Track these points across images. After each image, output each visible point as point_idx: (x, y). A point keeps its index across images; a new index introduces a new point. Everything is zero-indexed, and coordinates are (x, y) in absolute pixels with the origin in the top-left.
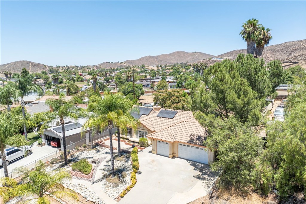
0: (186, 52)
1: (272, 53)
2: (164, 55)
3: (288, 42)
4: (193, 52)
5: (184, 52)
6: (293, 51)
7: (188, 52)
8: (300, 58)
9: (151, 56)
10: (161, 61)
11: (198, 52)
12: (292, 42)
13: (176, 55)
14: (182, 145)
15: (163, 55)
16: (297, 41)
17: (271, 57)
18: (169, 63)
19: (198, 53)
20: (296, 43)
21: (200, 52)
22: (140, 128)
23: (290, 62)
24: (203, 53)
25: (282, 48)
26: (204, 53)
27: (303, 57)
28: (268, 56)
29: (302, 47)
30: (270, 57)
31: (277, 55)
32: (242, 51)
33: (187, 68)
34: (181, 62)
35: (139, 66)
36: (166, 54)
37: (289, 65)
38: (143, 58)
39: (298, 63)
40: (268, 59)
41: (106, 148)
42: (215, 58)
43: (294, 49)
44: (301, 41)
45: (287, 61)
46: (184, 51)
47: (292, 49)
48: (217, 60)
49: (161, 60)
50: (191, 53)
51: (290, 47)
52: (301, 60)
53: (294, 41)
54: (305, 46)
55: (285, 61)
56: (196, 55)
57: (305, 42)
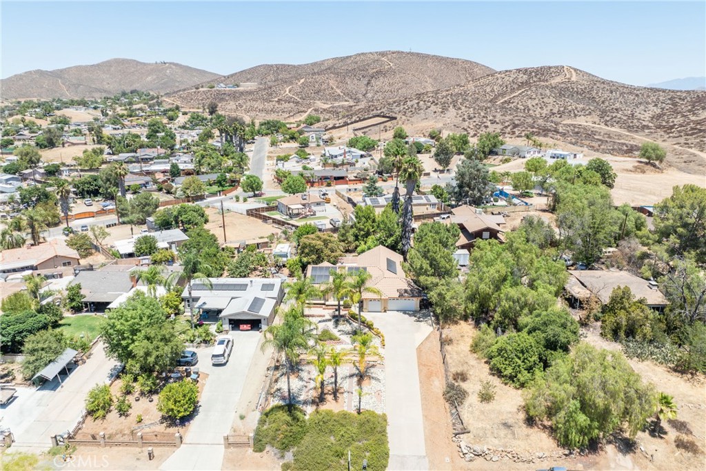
0: (138, 62)
1: (338, 79)
2: (78, 68)
3: (362, 54)
4: (158, 61)
5: (135, 61)
6: (374, 77)
8: (398, 108)
9: (42, 71)
10: (77, 86)
11: (171, 63)
12: (369, 53)
13: (112, 69)
14: (392, 300)
15: (76, 67)
16: (376, 53)
17: (337, 87)
18: (99, 91)
19: (172, 66)
20: (376, 57)
21: (175, 62)
23: (384, 117)
24: (183, 64)
25: (353, 66)
26: (184, 66)
27: (402, 107)
29: (386, 67)
31: (347, 83)
32: (275, 70)
33: (172, 117)
34: (133, 88)
35: (36, 110)
36: (87, 66)
37: (383, 122)
38: (21, 75)
39: (395, 118)
40: (333, 91)
42: (223, 85)
43: (375, 70)
44: (383, 54)
46: (134, 59)
47: (371, 72)
48: (228, 89)
49: (75, 82)
50: (152, 64)
51: (367, 67)
52: (399, 112)
53: (371, 53)
54: (392, 65)
55: (375, 112)
56: (168, 71)
57: (390, 56)
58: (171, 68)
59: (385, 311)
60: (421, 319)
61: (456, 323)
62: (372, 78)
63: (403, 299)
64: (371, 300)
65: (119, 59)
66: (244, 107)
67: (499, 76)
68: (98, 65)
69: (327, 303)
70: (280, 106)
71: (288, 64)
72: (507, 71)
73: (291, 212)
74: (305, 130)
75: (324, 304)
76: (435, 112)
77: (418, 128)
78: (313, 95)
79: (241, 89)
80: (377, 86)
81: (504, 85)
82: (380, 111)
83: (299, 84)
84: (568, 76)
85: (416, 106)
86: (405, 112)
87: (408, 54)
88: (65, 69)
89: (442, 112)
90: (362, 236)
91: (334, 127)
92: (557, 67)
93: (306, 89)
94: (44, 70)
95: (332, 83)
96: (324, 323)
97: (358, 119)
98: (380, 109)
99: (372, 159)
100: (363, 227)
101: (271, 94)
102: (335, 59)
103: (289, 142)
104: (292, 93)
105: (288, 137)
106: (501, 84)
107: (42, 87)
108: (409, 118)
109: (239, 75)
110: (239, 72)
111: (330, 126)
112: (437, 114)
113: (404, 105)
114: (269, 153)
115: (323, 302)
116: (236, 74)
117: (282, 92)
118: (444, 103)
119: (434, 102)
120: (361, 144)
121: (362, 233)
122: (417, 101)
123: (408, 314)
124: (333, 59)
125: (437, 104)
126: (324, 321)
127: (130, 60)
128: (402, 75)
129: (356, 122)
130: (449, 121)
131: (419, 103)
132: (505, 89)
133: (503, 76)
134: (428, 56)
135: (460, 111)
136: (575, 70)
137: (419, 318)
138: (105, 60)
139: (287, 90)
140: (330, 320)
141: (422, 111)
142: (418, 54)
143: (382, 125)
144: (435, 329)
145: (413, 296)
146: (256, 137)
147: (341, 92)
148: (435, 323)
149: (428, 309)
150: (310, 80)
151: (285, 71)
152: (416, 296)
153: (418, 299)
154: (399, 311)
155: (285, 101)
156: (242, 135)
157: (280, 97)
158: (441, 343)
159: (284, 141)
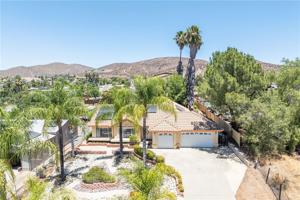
1: (147, 67)
2: (40, 66)
3: (157, 58)
4: (72, 64)
5: (62, 63)
6: (162, 66)
7: (67, 64)
8: (173, 70)
13: (53, 66)
14: (185, 134)
15: (38, 66)
17: (146, 70)
18: (46, 74)
19: (78, 65)
20: (163, 59)
21: (79, 64)
22: (126, 126)
23: (167, 74)
25: (153, 63)
26: (83, 66)
27: (175, 70)
29: (167, 62)
31: (150, 68)
32: (120, 65)
33: (72, 80)
34: (61, 74)
35: (13, 77)
36: (43, 65)
37: (167, 76)
38: (14, 68)
40: (144, 71)
41: (91, 155)
42: (97, 70)
43: (162, 64)
44: (166, 58)
45: (164, 72)
47: (161, 64)
48: (99, 72)
49: (36, 71)
50: (70, 65)
51: (159, 63)
53: (161, 58)
54: (170, 61)
55: (163, 72)
56: (76, 67)
57: (169, 59)
58: (77, 66)
59: (178, 148)
60: (224, 156)
61: (278, 158)
62: (161, 66)
63: (199, 133)
64: (161, 135)
65: (56, 63)
66: (105, 77)
68: (48, 65)
69: (112, 140)
70: (121, 76)
74: (129, 79)
75: (110, 142)
78: (135, 73)
79: (105, 72)
80: (163, 69)
83: (130, 69)
88: (34, 66)
93: (133, 70)
94: (24, 66)
95: (144, 68)
96: (102, 160)
101: (117, 73)
102: (146, 61)
103: (121, 84)
104: (126, 72)
105: (121, 82)
107: (22, 73)
115: (107, 139)
116: (104, 67)
117: (122, 72)
123: (206, 150)
124: (144, 61)
126: (103, 158)
127: (61, 63)
128: (174, 65)
135: (203, 70)
137: (221, 154)
138: (50, 63)
139: (124, 71)
140: (110, 157)
144: (250, 166)
145: (211, 129)
146: (106, 83)
147: (148, 72)
148: (247, 159)
149: (227, 145)
150: (135, 67)
151: (124, 66)
152: (215, 129)
153: (216, 132)
154: (195, 148)
155: (123, 75)
156: (97, 78)
157: (121, 74)
158: (270, 186)
159: (119, 84)
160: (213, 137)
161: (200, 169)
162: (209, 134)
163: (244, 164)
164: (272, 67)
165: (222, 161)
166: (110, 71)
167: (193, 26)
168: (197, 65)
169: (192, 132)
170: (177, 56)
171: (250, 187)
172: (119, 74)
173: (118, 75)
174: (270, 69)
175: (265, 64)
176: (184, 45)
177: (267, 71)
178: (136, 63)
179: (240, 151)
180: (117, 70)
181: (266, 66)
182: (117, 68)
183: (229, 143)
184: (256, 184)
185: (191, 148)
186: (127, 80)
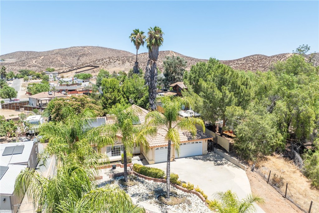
1: (62, 57)
3: (74, 47)
8: (99, 63)
12: (77, 47)
16: (81, 47)
20: (81, 48)
22: (115, 143)
23: (92, 66)
25: (70, 52)
27: (101, 62)
28: (58, 59)
29: (87, 52)
30: (61, 61)
31: (67, 59)
32: (26, 53)
37: (92, 69)
39: (99, 67)
40: (60, 62)
43: (81, 54)
44: (84, 47)
45: (89, 65)
47: (79, 54)
51: (77, 52)
52: (100, 64)
53: (78, 47)
54: (89, 51)
55: (86, 65)
57: (88, 48)
59: (173, 160)
60: (219, 162)
61: (266, 159)
62: (80, 57)
63: (191, 142)
64: (158, 149)
67: (142, 55)
70: (30, 68)
71: (33, 51)
72: (145, 53)
73: (40, 102)
74: (46, 73)
76: (119, 64)
77: (112, 71)
78: (49, 64)
79: (6, 62)
80: (83, 60)
81: (145, 58)
82: (89, 64)
83: (41, 59)
84: (172, 54)
85: (108, 61)
86: (103, 64)
87: (97, 47)
89: (123, 64)
90: (109, 104)
91: (64, 72)
92: (167, 51)
93: (45, 61)
97: (77, 68)
98: (89, 63)
99: (90, 83)
100: (110, 96)
101: (25, 63)
102: (60, 49)
103: (36, 79)
104: (37, 63)
105: (35, 77)
106: (143, 58)
108: (106, 67)
109: (5, 56)
110: (5, 55)
111: (61, 72)
112: (121, 64)
113: (102, 61)
114: (23, 84)
116: (3, 55)
117: (31, 62)
118: (123, 60)
119: (118, 59)
120: (82, 77)
121: (110, 101)
122: (109, 59)
123: (199, 159)
124: (58, 49)
125: (119, 60)
128: (95, 55)
129: (76, 69)
130: (127, 67)
131: (110, 60)
132: (145, 60)
133: (144, 55)
134: (106, 48)
135: (132, 64)
136: (175, 52)
137: (216, 161)
139: (34, 62)
141: (112, 63)
142: (102, 47)
143: (92, 70)
144: (247, 170)
145: (202, 138)
146: (14, 78)
147: (65, 63)
148: (242, 163)
149: (213, 151)
150: (47, 57)
151: (32, 54)
152: (206, 138)
153: (206, 140)
154: (188, 158)
155: (33, 66)
156: (3, 72)
157: (30, 65)
158: (272, 186)
159: (33, 79)
160: (203, 145)
161: (211, 180)
162: (200, 142)
163: (240, 168)
164: (192, 61)
165: (222, 168)
166: (13, 60)
167: (156, 27)
168: (125, 57)
169: (185, 143)
170: (97, 46)
171: (259, 189)
172: (28, 66)
173: (26, 67)
174: (192, 63)
175: (187, 57)
176: (141, 45)
177: (189, 64)
178: (47, 51)
179: (231, 156)
180: (24, 61)
181: (188, 59)
182: (23, 57)
183: (215, 148)
184: (261, 186)
185: (184, 158)
186: (43, 74)
